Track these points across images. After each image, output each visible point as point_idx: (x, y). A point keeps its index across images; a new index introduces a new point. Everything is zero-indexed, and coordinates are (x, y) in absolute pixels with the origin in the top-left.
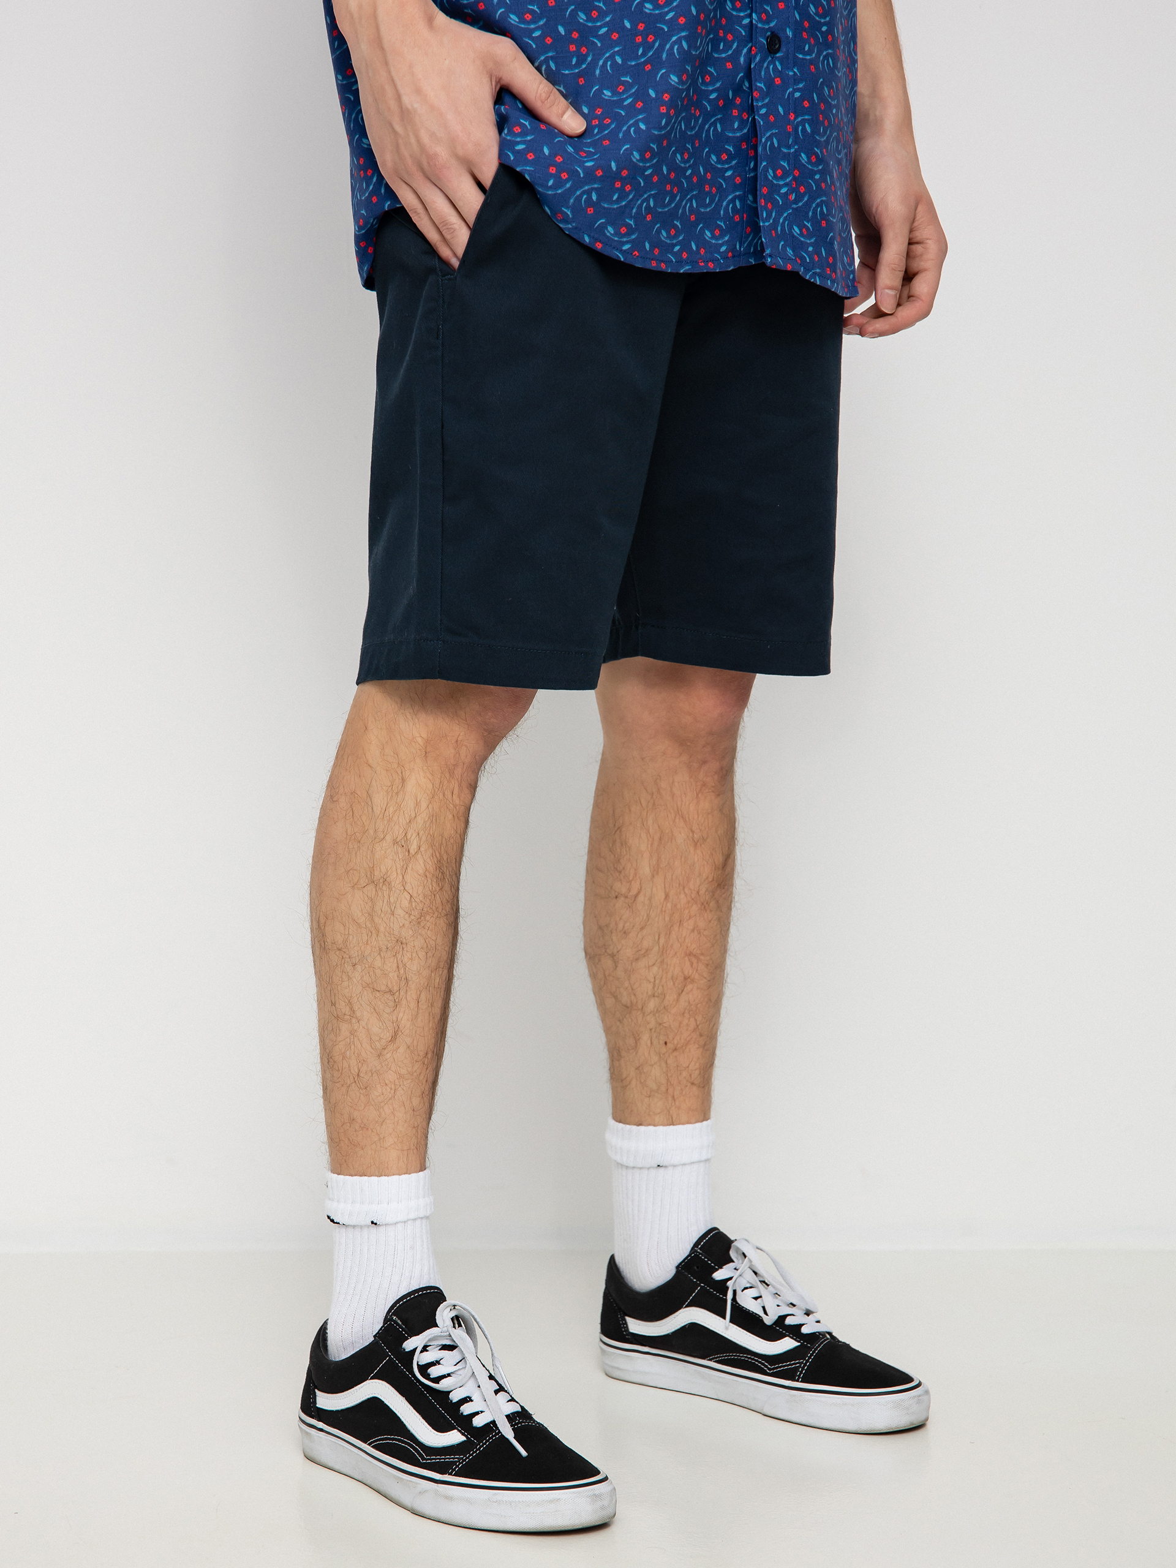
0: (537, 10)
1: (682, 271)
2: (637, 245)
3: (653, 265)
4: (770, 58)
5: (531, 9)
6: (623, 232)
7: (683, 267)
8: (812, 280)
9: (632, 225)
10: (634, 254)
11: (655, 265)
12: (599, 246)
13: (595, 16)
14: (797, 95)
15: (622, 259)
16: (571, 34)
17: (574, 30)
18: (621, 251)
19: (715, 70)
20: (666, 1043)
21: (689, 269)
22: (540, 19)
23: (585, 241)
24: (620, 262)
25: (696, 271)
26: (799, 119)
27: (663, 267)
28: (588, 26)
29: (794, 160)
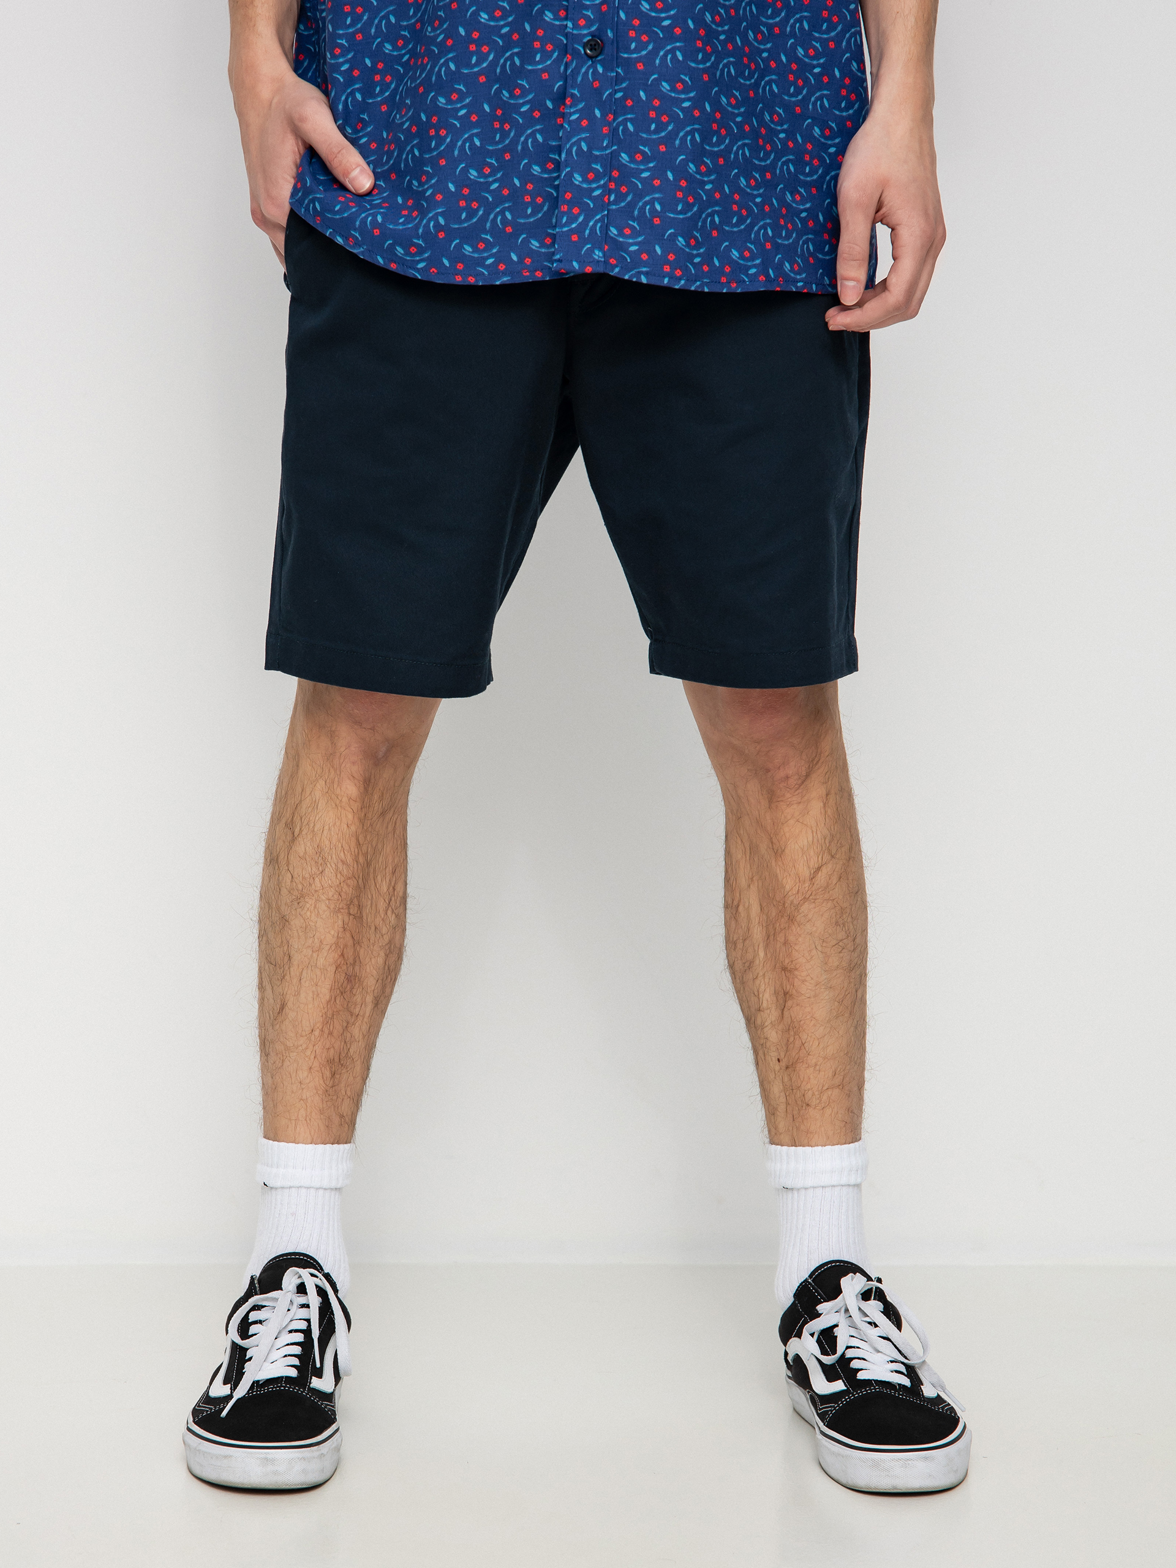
0: (346, 44)
1: (498, 283)
2: (434, 261)
3: (458, 280)
4: (590, 62)
5: (340, 43)
6: (413, 252)
7: (499, 279)
8: (634, 280)
9: (421, 244)
10: (431, 271)
11: (460, 279)
12: (393, 267)
13: (400, 45)
14: (619, 95)
15: (420, 278)
16: (377, 64)
17: (380, 61)
18: (418, 270)
19: (527, 82)
20: (779, 1060)
21: (508, 280)
22: (349, 52)
23: (379, 262)
24: (416, 280)
25: (518, 281)
26: (620, 119)
27: (472, 280)
28: (393, 55)
29: (611, 162)
